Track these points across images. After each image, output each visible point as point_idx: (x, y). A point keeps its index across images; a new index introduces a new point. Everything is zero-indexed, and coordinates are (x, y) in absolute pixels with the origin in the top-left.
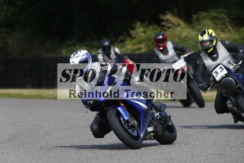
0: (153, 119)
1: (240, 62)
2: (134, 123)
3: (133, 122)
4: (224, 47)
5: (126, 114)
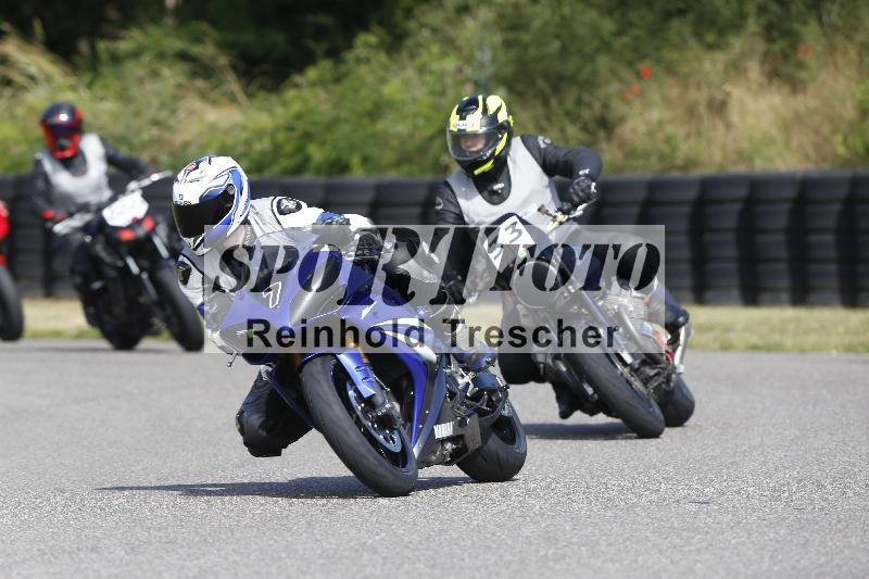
0: (452, 395)
1: (579, 208)
2: (393, 408)
3: (388, 406)
4: (534, 156)
5: (365, 378)
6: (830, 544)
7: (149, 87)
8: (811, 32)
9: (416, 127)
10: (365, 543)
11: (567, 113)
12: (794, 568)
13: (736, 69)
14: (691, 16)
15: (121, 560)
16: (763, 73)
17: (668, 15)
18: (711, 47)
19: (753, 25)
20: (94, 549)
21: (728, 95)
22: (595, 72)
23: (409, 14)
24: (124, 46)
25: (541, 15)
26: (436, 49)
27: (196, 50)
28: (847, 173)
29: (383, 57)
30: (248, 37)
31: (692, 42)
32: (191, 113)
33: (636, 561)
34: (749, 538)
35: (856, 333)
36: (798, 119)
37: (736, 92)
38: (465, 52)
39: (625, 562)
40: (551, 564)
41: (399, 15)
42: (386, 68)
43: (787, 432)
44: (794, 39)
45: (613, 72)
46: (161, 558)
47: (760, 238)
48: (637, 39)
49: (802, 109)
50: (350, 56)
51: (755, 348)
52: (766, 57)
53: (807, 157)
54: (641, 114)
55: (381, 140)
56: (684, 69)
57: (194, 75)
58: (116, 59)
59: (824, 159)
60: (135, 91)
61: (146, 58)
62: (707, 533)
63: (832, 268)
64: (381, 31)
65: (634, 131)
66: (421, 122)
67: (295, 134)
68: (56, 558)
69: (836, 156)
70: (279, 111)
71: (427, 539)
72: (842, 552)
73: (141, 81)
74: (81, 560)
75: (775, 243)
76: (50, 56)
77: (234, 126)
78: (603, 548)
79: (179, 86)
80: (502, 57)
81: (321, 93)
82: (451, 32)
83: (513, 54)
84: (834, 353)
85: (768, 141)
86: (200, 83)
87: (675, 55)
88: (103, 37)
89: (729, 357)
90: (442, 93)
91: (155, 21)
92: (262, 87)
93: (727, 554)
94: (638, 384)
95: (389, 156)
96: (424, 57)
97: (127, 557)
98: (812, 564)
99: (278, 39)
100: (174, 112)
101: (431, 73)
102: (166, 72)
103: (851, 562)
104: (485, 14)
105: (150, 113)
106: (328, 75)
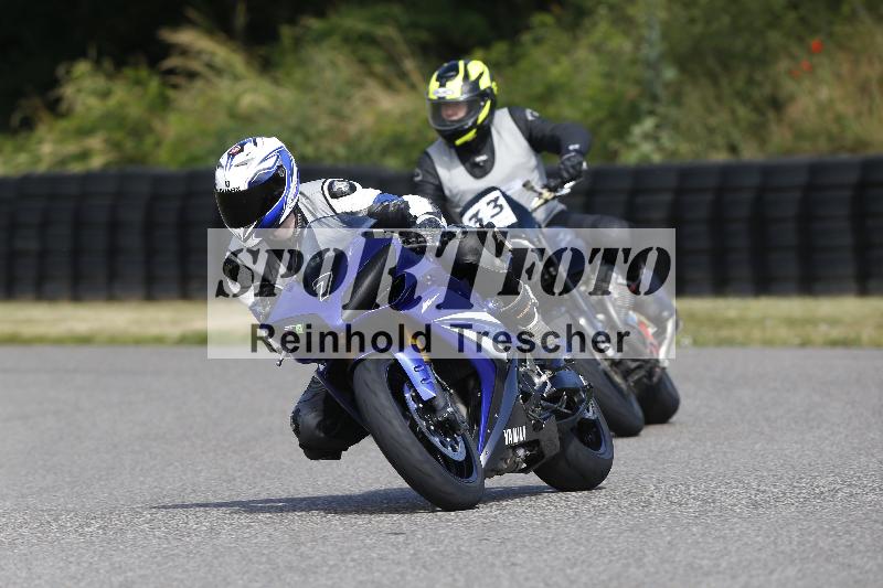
0: (527, 396)
2: (457, 411)
3: (450, 409)
4: (520, 129)
5: (425, 379)
11: (738, 93)
22: (766, 48)
31: (863, 15)
32: (367, 101)
45: (785, 48)
54: (811, 92)
56: (857, 44)
60: (314, 79)
65: (804, 110)
87: (847, 29)
94: (618, 379)
100: (348, 100)
105: (327, 103)
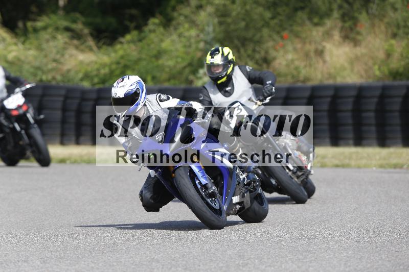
0: (239, 183)
2: (215, 189)
4: (244, 75)
6: (372, 258)
7: (52, 44)
8: (363, 17)
9: (177, 62)
10: (154, 258)
11: (249, 56)
12: (355, 269)
13: (328, 35)
14: (307, 10)
15: (38, 266)
16: (341, 37)
17: (296, 10)
18: (316, 25)
19: (336, 14)
20: (26, 261)
21: (324, 47)
22: (261, 37)
23: (174, 9)
24: (39, 24)
25: (236, 9)
26: (187, 26)
27: (74, 26)
28: (380, 84)
29: (161, 29)
30: (98, 20)
31: (308, 22)
32: (71, 56)
33: (281, 267)
34: (334, 256)
35: (385, 159)
36: (357, 58)
37: (328, 46)
38: (201, 27)
39: (276, 267)
40: (241, 268)
41: (169, 10)
42: (163, 35)
43: (352, 206)
44: (355, 21)
45: (270, 36)
46: (58, 265)
47: (339, 114)
48: (281, 20)
49: (359, 54)
50: (146, 29)
51: (337, 166)
52: (342, 29)
53: (362, 76)
54: (283, 56)
55: (161, 68)
56: (304, 35)
57: (72, 38)
58: (36, 30)
59: (369, 77)
60: (45, 46)
61: (50, 30)
62: (315, 253)
63: (373, 128)
64: (161, 18)
65: (280, 64)
66: (179, 60)
67: (121, 66)
68: (8, 265)
69: (375, 76)
70: (113, 55)
71: (183, 256)
72: (378, 262)
73: (48, 41)
74: (20, 266)
75: (347, 117)
76: (5, 29)
77: (92, 62)
78: (266, 260)
79: (66, 43)
80: (218, 29)
81: (133, 46)
82: (194, 18)
83: (223, 27)
84: (374, 168)
85: (343, 68)
86: (75, 42)
87: (299, 29)
88: (30, 20)
89: (325, 170)
90: (190, 46)
91: (54, 12)
92: (104, 44)
93: (324, 263)
94: (296, 179)
95: (164, 76)
96: (181, 30)
97: (41, 265)
98: (364, 267)
99: (112, 21)
100: (63, 55)
101: (185, 37)
102: (59, 37)
103: (382, 267)
104: (210, 9)
105: (52, 56)
106: (136, 38)
